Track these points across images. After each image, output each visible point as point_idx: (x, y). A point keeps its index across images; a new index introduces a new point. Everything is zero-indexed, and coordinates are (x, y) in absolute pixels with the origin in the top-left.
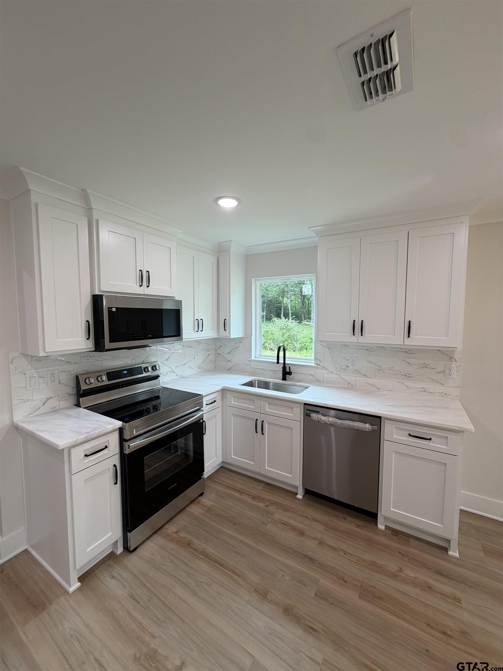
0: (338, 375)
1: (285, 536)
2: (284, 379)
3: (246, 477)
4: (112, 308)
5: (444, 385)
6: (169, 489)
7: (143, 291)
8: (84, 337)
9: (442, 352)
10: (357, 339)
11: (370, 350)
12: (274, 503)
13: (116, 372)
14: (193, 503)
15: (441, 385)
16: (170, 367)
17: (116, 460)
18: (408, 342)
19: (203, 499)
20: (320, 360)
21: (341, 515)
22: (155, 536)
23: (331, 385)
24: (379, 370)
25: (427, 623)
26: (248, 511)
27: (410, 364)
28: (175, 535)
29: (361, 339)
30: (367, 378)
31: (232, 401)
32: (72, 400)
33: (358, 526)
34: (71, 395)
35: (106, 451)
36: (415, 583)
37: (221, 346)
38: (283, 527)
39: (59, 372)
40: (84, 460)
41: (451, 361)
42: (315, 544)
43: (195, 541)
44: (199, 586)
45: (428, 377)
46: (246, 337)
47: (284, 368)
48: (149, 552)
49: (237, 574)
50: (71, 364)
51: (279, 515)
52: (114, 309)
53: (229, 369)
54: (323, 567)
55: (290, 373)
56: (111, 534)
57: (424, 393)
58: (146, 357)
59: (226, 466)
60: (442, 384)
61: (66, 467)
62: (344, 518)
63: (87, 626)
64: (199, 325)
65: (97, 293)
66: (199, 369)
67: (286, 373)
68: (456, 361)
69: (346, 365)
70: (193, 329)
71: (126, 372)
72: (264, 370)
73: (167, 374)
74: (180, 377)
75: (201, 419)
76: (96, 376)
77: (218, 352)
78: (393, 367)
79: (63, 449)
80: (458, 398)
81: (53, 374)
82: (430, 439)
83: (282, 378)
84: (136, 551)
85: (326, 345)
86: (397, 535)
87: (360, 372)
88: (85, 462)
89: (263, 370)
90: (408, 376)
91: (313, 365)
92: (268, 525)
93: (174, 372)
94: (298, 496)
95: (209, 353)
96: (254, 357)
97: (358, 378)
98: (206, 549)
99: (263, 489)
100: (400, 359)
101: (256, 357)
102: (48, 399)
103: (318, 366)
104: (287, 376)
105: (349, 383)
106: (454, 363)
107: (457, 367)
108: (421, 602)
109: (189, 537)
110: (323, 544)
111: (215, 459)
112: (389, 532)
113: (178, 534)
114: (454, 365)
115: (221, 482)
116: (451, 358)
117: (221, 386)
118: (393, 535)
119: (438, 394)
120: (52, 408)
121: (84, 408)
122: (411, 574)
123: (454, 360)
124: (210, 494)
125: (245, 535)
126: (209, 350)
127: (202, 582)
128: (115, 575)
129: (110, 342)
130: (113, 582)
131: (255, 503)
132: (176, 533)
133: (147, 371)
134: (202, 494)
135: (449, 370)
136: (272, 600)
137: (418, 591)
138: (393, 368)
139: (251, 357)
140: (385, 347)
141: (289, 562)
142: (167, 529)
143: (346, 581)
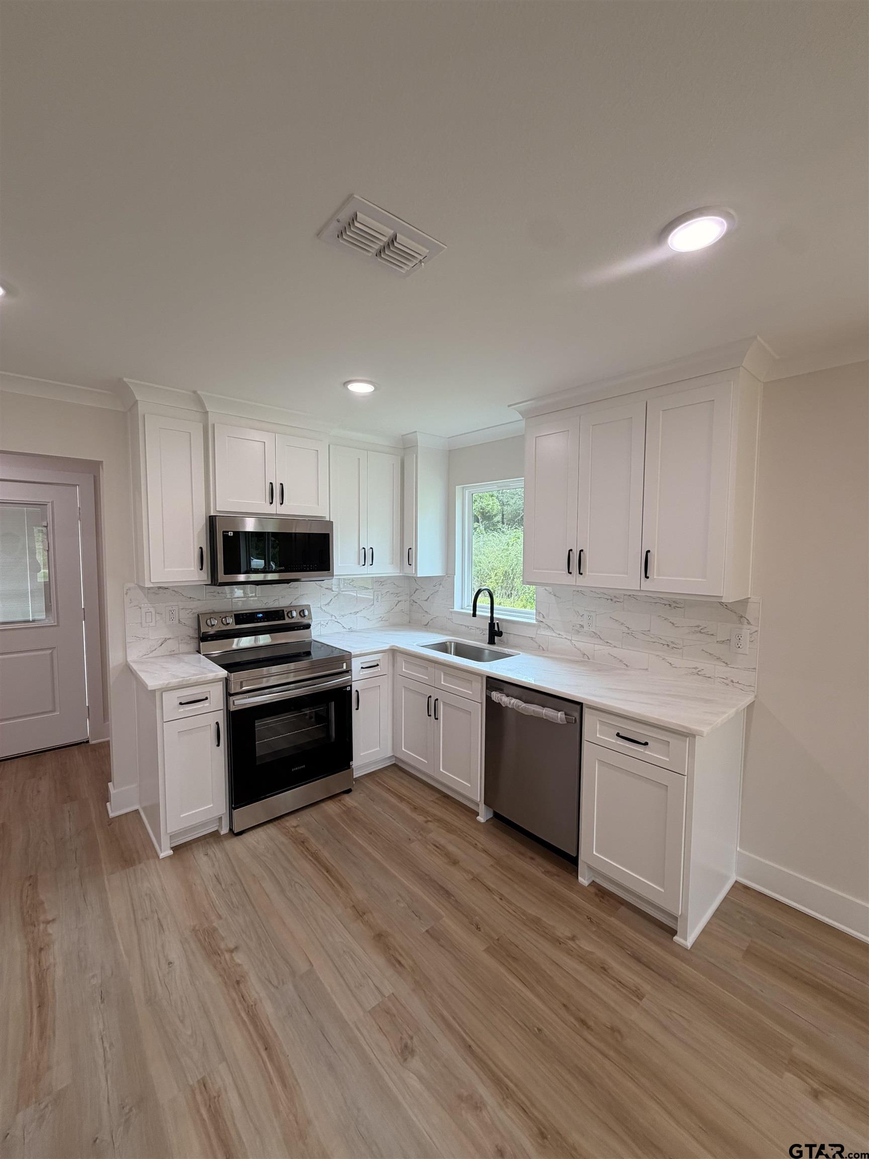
0: (569, 640)
1: (429, 860)
2: (491, 642)
3: (420, 783)
4: (228, 532)
5: (729, 666)
6: (293, 770)
7: (276, 509)
8: (196, 567)
9: (726, 605)
10: (574, 580)
11: (615, 600)
12: (439, 820)
13: (248, 614)
14: (333, 800)
15: (725, 665)
16: (332, 615)
17: (221, 718)
18: (647, 585)
19: (347, 798)
20: (543, 615)
21: (530, 854)
22: (270, 826)
23: (558, 656)
24: (628, 633)
25: (565, 1003)
26: (398, 822)
27: (676, 625)
28: (293, 829)
29: (581, 581)
30: (610, 648)
31: (404, 667)
32: (193, 645)
33: (547, 872)
34: (192, 638)
35: (205, 704)
36: (583, 958)
37: (417, 590)
38: (432, 850)
39: (179, 609)
40: (179, 709)
41: (741, 623)
42: (465, 879)
43: (312, 840)
44: (291, 886)
45: (703, 650)
46: (448, 577)
47: (491, 625)
48: (255, 839)
49: (341, 885)
50: (194, 601)
51: (438, 835)
52: (231, 534)
53: (426, 625)
54: (458, 906)
55: (500, 634)
56: (211, 805)
57: (696, 677)
58: (295, 598)
59: (400, 764)
60: (726, 663)
61: (158, 711)
62: (532, 859)
63: (163, 890)
64: (367, 556)
65: (212, 514)
66: (382, 622)
67: (494, 632)
68: (750, 623)
69: (580, 625)
70: (356, 561)
71: (260, 615)
72: (470, 627)
73: (327, 623)
74: (348, 630)
75: (348, 686)
76: (220, 617)
77: (413, 598)
78: (649, 629)
79: (155, 690)
80: (752, 689)
81: (172, 611)
82: (646, 744)
83: (488, 641)
84: (240, 836)
85: (551, 591)
86: (603, 898)
87: (600, 636)
88: (180, 711)
89: (468, 627)
90: (671, 646)
91: (534, 622)
92: (413, 843)
93: (339, 623)
94: (479, 818)
95: (399, 599)
96: (460, 607)
97: (597, 647)
98: (320, 851)
99: (437, 801)
100: (659, 616)
101: (463, 607)
102: (166, 640)
103: (541, 624)
104: (496, 638)
105: (584, 654)
106: (746, 626)
107: (750, 634)
108: (576, 980)
109: (307, 834)
110: (477, 880)
111: (378, 749)
112: (593, 890)
113: (297, 829)
114: (746, 631)
115: (382, 782)
116: (742, 617)
117: (389, 645)
118: (596, 895)
119: (719, 680)
120: (170, 652)
121: (204, 655)
122: (586, 946)
123: (746, 621)
124: (360, 793)
125: (377, 848)
126: (398, 595)
127: (297, 883)
128: (210, 852)
129: (225, 573)
130: (205, 859)
131: (414, 815)
132: (295, 827)
133: (291, 617)
134: (349, 791)
135: (738, 638)
136: (367, 922)
137: (581, 968)
138: (649, 631)
139: (452, 607)
140: (637, 596)
141: (417, 890)
142: (287, 821)
143: (480, 928)
